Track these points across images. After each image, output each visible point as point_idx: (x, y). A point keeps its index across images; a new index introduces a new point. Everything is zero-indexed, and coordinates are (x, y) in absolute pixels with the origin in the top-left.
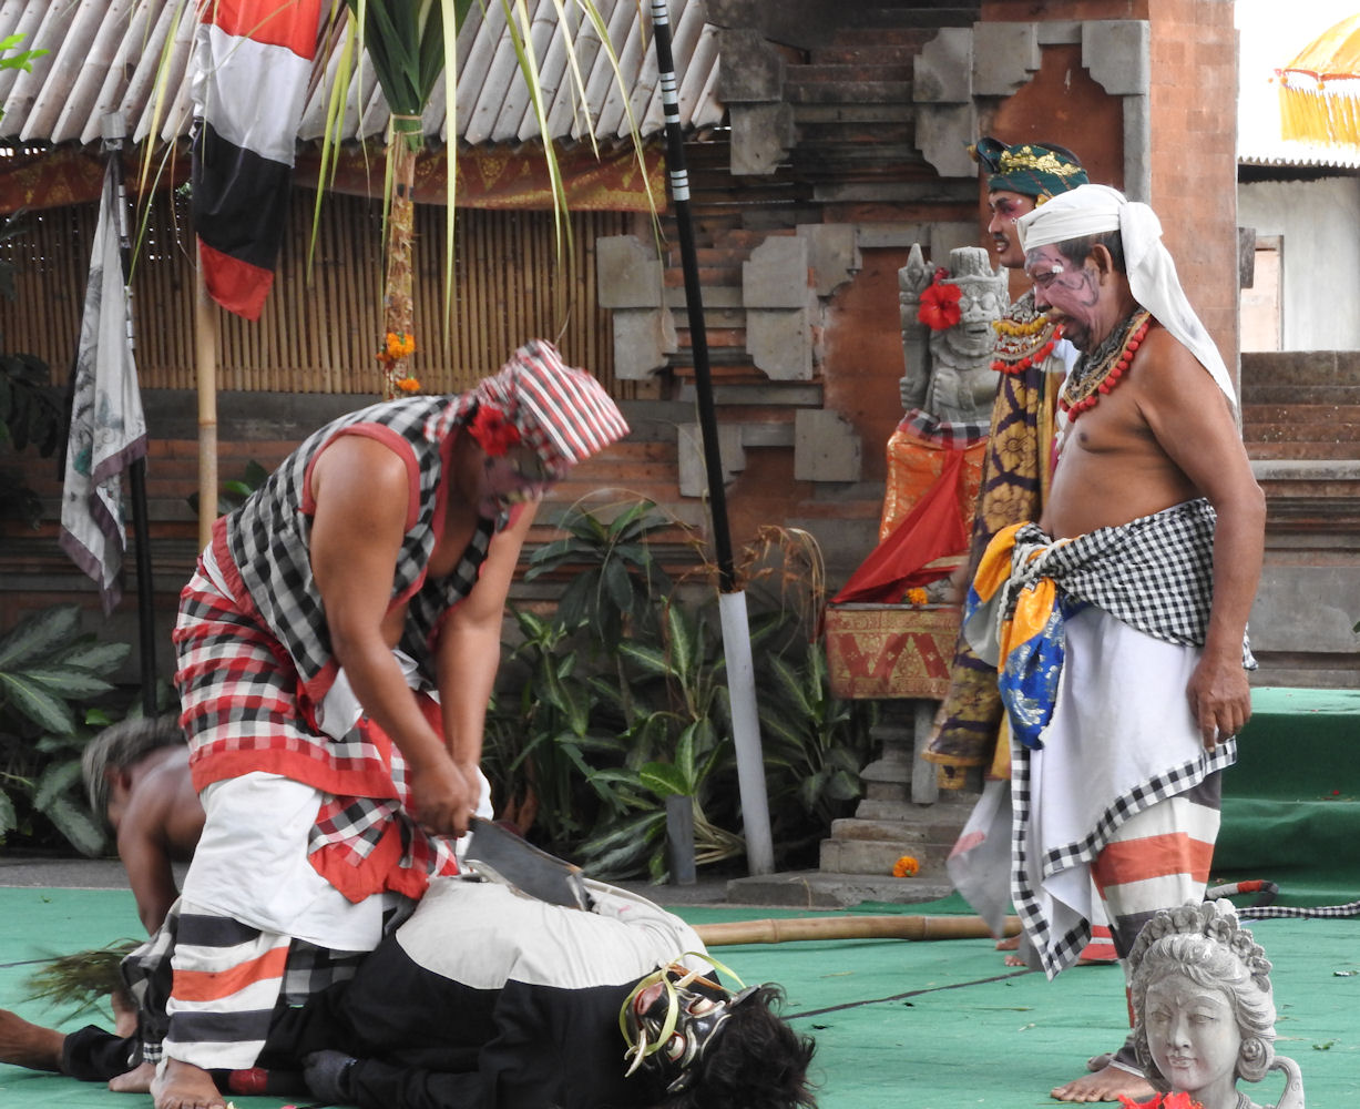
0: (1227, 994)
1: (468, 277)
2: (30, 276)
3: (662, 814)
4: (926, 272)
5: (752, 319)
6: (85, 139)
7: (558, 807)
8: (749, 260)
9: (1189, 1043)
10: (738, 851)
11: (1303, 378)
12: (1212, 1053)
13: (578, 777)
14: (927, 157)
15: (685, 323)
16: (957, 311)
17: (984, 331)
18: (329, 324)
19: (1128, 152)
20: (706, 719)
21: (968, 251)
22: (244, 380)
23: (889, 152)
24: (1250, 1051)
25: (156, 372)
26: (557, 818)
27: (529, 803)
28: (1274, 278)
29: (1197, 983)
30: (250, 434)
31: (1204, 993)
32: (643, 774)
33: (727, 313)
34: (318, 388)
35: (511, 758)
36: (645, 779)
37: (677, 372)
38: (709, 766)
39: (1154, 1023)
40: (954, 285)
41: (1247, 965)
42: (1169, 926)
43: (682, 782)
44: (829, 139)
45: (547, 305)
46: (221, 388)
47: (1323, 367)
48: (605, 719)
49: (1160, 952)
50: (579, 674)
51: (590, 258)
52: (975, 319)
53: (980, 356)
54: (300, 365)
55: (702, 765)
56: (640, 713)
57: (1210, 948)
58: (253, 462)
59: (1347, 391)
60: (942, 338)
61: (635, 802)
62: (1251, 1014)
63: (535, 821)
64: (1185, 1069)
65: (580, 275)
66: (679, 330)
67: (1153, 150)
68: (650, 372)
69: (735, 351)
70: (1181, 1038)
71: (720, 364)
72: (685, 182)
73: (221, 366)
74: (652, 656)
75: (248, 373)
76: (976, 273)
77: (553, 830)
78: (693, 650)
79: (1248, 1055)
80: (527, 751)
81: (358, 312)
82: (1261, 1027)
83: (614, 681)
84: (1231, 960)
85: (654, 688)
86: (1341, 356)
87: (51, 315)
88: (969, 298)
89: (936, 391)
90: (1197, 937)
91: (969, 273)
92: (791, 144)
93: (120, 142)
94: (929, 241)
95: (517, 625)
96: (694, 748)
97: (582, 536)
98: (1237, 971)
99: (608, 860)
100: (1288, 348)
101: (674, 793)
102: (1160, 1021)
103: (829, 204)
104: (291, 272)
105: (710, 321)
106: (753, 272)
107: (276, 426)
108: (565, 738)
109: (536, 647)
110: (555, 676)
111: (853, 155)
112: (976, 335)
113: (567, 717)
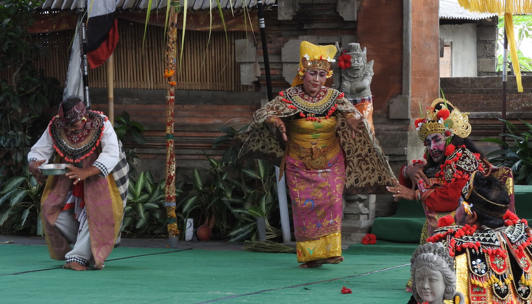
0: (441, 272)
1: (194, 52)
2: (54, 52)
3: (255, 223)
4: (340, 51)
5: (285, 66)
6: (72, 8)
7: (222, 221)
8: (283, 47)
9: (429, 288)
10: (280, 235)
11: (459, 85)
12: (436, 291)
13: (229, 211)
14: (340, 14)
15: (263, 67)
16: (350, 63)
17: (359, 69)
18: (149, 67)
19: (404, 13)
20: (269, 192)
21: (353, 44)
22: (122, 85)
23: (328, 13)
24: (448, 290)
25: (94, 82)
26: (222, 224)
27: (213, 219)
28: (449, 55)
29: (432, 268)
30: (124, 102)
31: (434, 272)
32: (249, 210)
33: (277, 64)
34: (146, 88)
35: (207, 205)
36: (250, 212)
37: (260, 82)
38: (270, 207)
39: (418, 281)
40: (349, 55)
41: (447, 263)
42: (423, 250)
43: (262, 213)
44: (309, 9)
45: (219, 61)
46: (115, 87)
47: (465, 82)
48: (237, 193)
49: (420, 259)
50: (229, 178)
51: (233, 46)
52: (356, 66)
53: (357, 77)
54: (140, 80)
55: (268, 208)
56: (248, 191)
57: (436, 257)
58: (124, 111)
59: (473, 90)
60: (345, 72)
61: (247, 219)
62: (449, 278)
63: (215, 225)
64: (428, 295)
65: (230, 52)
66: (261, 69)
67: (412, 12)
68: (252, 83)
69: (279, 76)
70: (427, 286)
71: (274, 80)
72: (263, 22)
73: (115, 81)
74: (252, 173)
75: (124, 83)
76: (356, 51)
77: (220, 228)
78: (265, 171)
79: (448, 291)
80: (212, 203)
81: (159, 63)
82: (452, 283)
83: (240, 181)
84: (442, 261)
85: (252, 183)
86: (471, 79)
87: (61, 64)
88: (354, 59)
89: (343, 88)
90: (432, 254)
91: (354, 51)
92: (297, 10)
93: (83, 9)
94: (341, 41)
95: (209, 163)
96: (265, 202)
97: (230, 135)
98: (444, 265)
99: (238, 238)
100: (453, 76)
101: (259, 216)
102: (420, 280)
103: (309, 29)
104: (137, 51)
105: (271, 66)
106: (284, 51)
107: (133, 100)
108: (225, 199)
109: (215, 170)
110: (222, 179)
111: (316, 14)
112: (356, 71)
113: (225, 192)
